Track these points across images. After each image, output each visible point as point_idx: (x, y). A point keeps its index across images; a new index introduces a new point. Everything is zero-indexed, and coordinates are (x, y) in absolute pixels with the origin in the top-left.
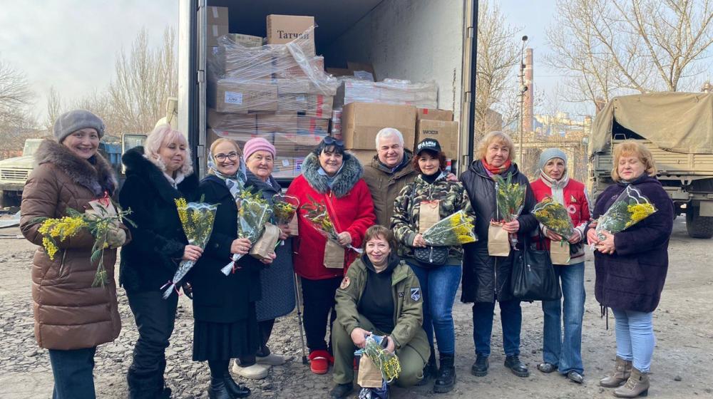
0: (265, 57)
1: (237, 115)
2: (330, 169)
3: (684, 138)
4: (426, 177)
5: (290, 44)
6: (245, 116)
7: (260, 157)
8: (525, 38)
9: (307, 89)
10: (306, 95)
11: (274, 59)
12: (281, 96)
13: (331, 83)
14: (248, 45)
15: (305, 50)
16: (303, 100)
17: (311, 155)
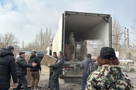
8: (125, 28)
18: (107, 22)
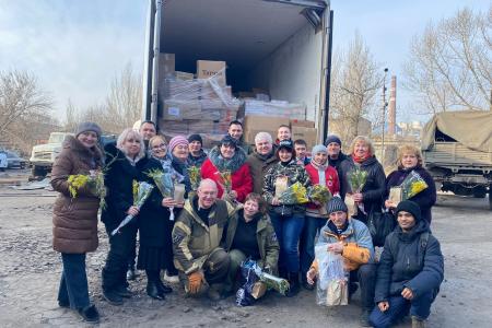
0: (195, 86)
1: (176, 121)
2: (226, 155)
3: (485, 142)
4: (283, 163)
5: (210, 79)
6: (180, 122)
7: (181, 147)
8: (386, 70)
9: (220, 106)
10: (220, 110)
11: (200, 88)
12: (203, 110)
13: (236, 103)
14: (185, 79)
15: (220, 82)
16: (218, 113)
17: (216, 147)
18: (318, 26)
